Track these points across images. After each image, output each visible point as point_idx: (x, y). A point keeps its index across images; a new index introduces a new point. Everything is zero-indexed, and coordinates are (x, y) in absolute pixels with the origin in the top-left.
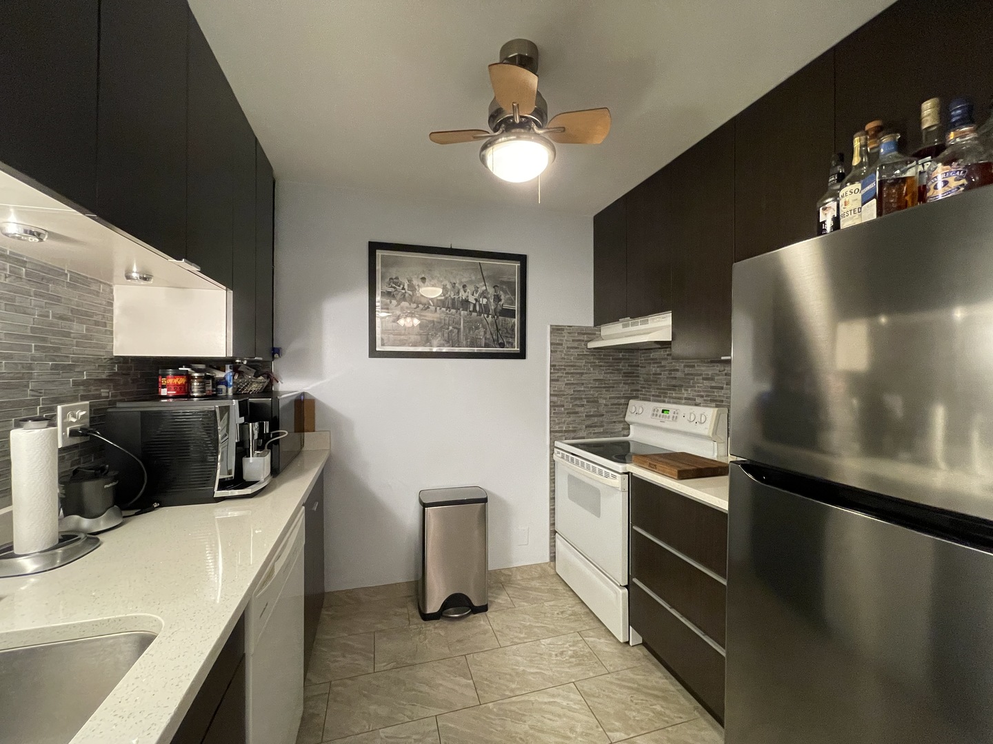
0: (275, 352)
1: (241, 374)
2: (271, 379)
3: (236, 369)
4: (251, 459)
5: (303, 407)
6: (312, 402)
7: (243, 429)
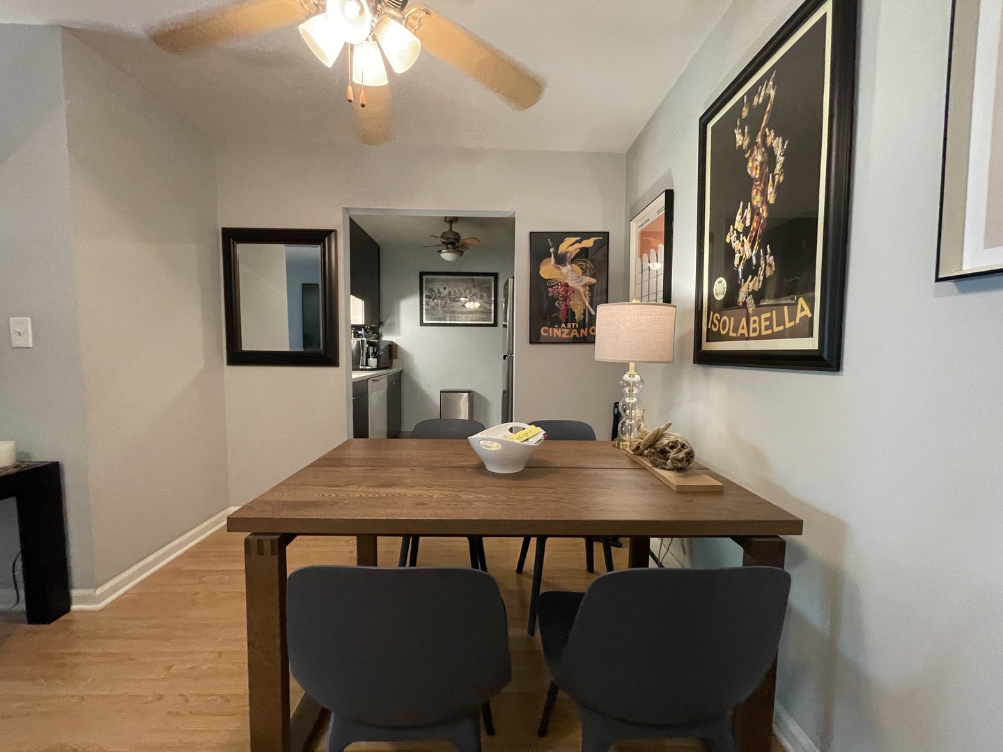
0: (380, 324)
1: (367, 332)
2: (379, 337)
3: (365, 331)
4: (370, 359)
5: (392, 348)
6: (396, 346)
7: (368, 348)
